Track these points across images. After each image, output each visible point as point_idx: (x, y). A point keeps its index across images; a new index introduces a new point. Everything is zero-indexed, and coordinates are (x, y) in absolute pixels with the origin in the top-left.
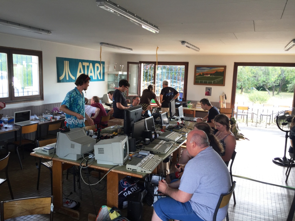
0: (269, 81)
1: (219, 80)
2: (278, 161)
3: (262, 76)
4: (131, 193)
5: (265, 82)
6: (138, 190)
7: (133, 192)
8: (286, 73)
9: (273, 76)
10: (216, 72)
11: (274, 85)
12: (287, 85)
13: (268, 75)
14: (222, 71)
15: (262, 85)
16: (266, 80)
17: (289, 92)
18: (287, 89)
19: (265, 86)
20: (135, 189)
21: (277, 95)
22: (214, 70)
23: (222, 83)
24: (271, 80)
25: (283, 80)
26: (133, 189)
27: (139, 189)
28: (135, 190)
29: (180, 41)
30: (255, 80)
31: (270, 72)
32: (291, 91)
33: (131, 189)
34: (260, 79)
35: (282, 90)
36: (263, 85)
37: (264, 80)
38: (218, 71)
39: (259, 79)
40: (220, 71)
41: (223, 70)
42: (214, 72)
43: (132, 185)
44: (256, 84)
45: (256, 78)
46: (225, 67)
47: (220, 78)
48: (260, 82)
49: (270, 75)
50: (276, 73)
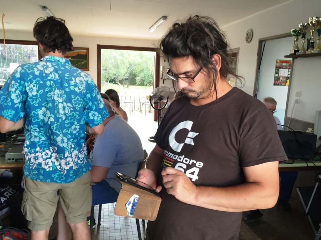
0: (119, 74)
1: (82, 63)
2: (152, 139)
3: (112, 69)
4: (6, 199)
5: (115, 75)
6: (14, 193)
7: (8, 197)
8: (133, 66)
9: (122, 69)
10: (78, 55)
11: (124, 78)
12: (136, 78)
13: (118, 68)
14: (84, 54)
15: (113, 78)
16: (117, 73)
17: (138, 85)
18: (136, 82)
19: (116, 79)
20: (10, 193)
21: (127, 88)
22: (75, 53)
23: (85, 67)
24: (121, 73)
25: (131, 74)
26: (7, 194)
27: (16, 192)
28: (11, 195)
29: (40, 6)
30: (106, 73)
31: (120, 65)
32: (139, 83)
33: (5, 194)
34: (111, 73)
35: (130, 83)
36: (115, 78)
37: (115, 73)
38: (80, 54)
39: (110, 71)
40: (82, 54)
41: (86, 53)
42: (75, 55)
43: (4, 189)
44: (108, 77)
45: (107, 71)
46: (87, 49)
47: (83, 61)
48: (111, 75)
49: (120, 68)
50: (125, 66)
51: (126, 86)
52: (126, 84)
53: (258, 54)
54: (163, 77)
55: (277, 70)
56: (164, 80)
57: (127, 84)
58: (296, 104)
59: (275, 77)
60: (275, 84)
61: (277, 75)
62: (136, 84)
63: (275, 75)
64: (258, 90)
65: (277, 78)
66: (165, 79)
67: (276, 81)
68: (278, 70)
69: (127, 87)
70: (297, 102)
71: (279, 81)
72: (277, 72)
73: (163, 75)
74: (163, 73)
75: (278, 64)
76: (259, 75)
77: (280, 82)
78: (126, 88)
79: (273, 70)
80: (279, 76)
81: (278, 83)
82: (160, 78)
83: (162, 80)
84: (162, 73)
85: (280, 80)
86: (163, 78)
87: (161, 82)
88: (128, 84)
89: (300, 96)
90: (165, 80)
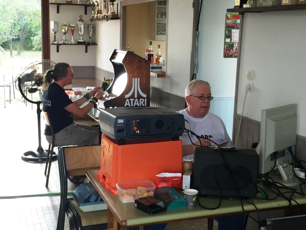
2: (30, 157)
8: (26, 17)
11: (11, 37)
12: (32, 38)
32: (38, 48)
51: (15, 52)
52: (16, 50)
53: (193, 4)
54: (55, 41)
55: (228, 31)
56: (58, 45)
57: (18, 49)
58: (249, 93)
59: (225, 43)
60: (226, 56)
61: (228, 40)
62: (33, 49)
63: (225, 40)
64: (198, 66)
65: (229, 44)
66: (60, 45)
67: (227, 51)
68: (230, 32)
69: (19, 53)
70: (249, 89)
71: (232, 50)
72: (228, 36)
73: (55, 36)
74: (55, 33)
75: (228, 21)
76: (198, 41)
77: (234, 51)
78: (17, 55)
79: (222, 31)
80: (232, 41)
81: (230, 54)
82: (51, 43)
83: (56, 46)
84: (53, 33)
85: (234, 48)
86: (56, 43)
87: (53, 49)
88: (20, 49)
89: (253, 80)
90: (60, 47)
